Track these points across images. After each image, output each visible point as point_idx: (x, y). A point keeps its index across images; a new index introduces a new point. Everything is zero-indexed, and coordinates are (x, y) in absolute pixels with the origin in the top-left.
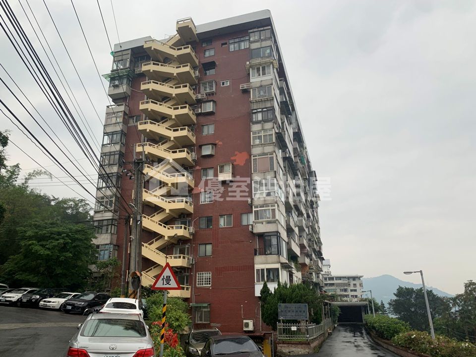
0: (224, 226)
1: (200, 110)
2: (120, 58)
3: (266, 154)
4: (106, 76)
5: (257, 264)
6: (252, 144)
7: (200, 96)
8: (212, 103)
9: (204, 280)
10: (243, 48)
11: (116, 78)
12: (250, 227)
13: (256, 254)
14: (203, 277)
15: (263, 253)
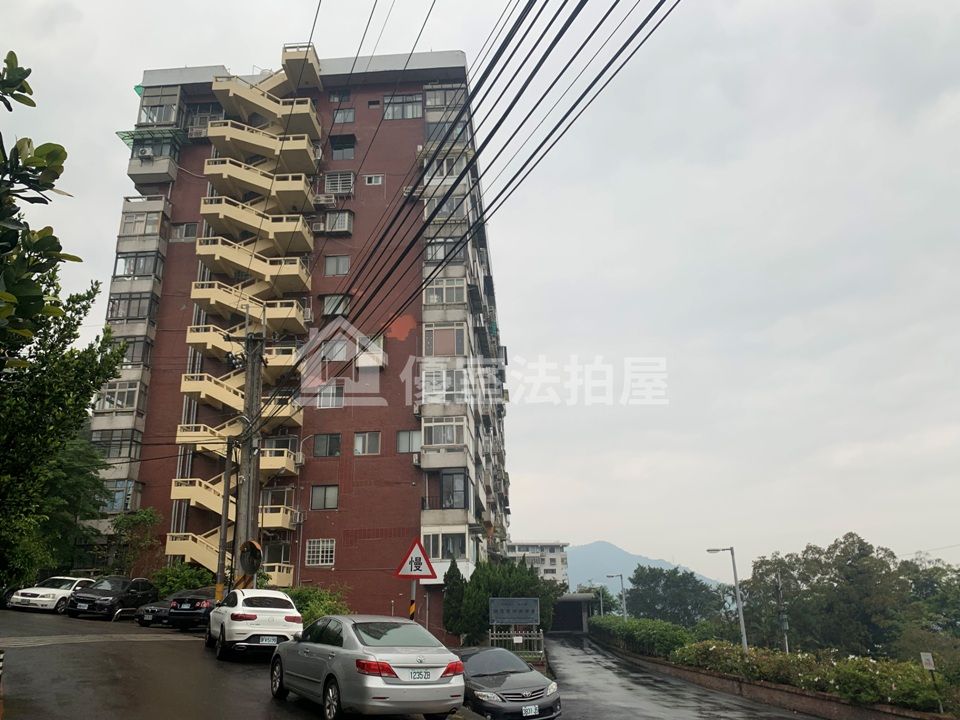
0: (364, 452)
1: (322, 226)
2: (156, 101)
3: (451, 324)
4: (124, 135)
5: (426, 525)
6: (424, 302)
7: (323, 200)
8: (347, 215)
9: (321, 554)
10: (410, 116)
11: (146, 142)
12: (416, 457)
13: (423, 508)
14: (318, 548)
15: (438, 504)
